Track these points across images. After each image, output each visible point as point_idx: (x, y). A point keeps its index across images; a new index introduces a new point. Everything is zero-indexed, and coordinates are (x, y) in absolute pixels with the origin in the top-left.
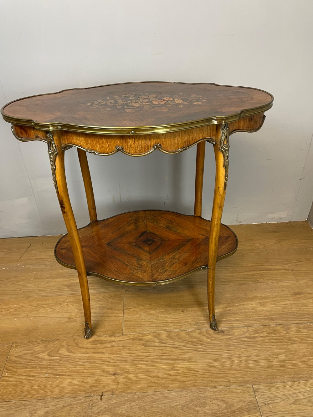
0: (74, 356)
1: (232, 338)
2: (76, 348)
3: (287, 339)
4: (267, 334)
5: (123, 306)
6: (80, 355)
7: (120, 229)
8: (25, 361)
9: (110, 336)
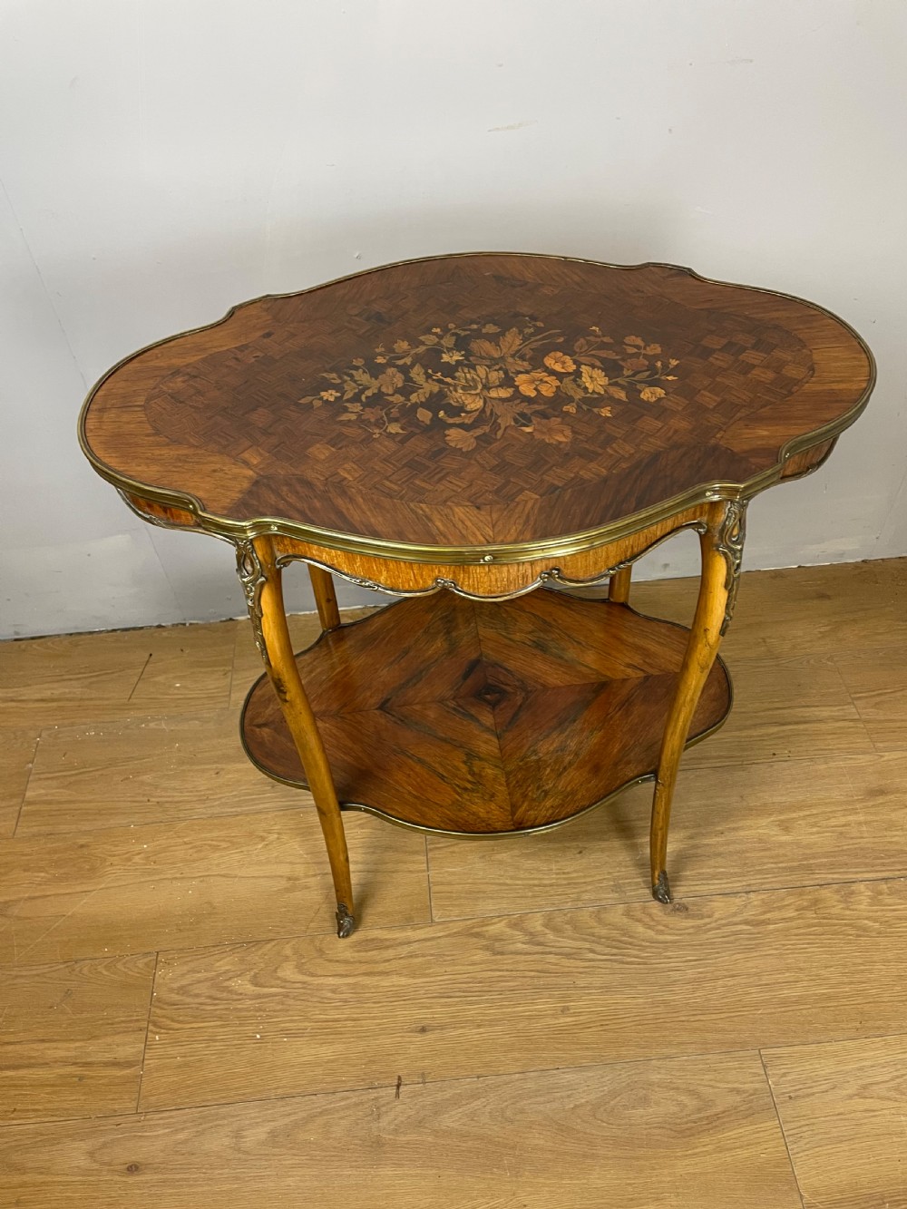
0: (318, 984)
1: (709, 926)
2: (319, 961)
3: (846, 925)
4: (797, 910)
6: (331, 980)
7: (406, 652)
8: (197, 1000)
9: (402, 928)
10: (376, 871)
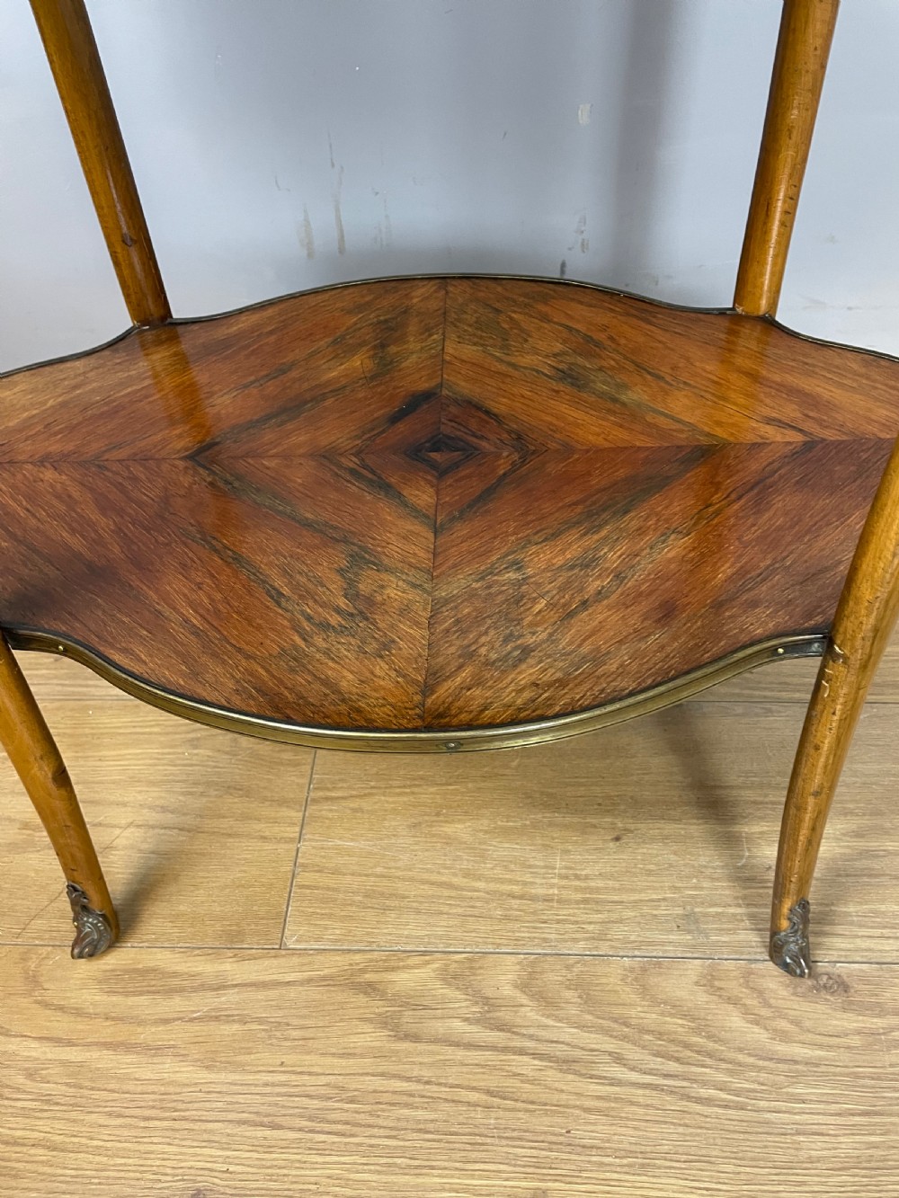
2: (24, 1002)
5: (306, 781)
6: (34, 1049)
7: (283, 371)
9: (215, 952)
10: (193, 831)
